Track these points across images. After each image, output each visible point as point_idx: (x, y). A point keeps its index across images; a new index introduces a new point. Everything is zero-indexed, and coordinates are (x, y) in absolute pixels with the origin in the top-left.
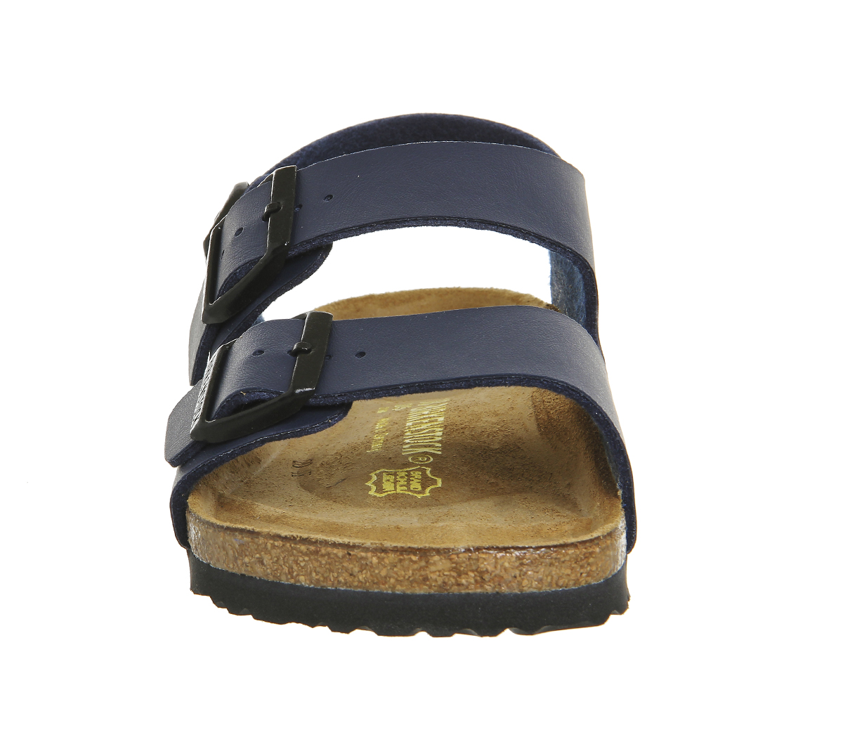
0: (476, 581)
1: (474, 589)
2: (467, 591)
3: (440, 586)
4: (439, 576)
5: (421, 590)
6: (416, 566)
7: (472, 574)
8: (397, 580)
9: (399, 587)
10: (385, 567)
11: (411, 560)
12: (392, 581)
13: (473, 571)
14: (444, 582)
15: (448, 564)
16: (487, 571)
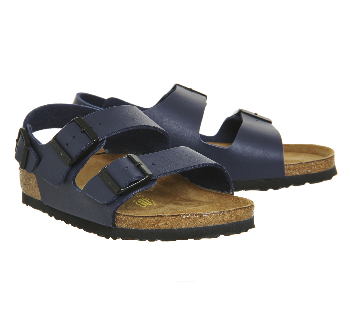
0: (235, 219)
1: (235, 221)
2: (233, 222)
3: (227, 221)
4: (227, 218)
5: (221, 223)
6: (221, 217)
7: (235, 217)
8: (215, 222)
9: (216, 224)
10: (212, 218)
11: (220, 215)
12: (214, 222)
13: (235, 216)
14: (228, 220)
15: (229, 215)
16: (238, 215)
